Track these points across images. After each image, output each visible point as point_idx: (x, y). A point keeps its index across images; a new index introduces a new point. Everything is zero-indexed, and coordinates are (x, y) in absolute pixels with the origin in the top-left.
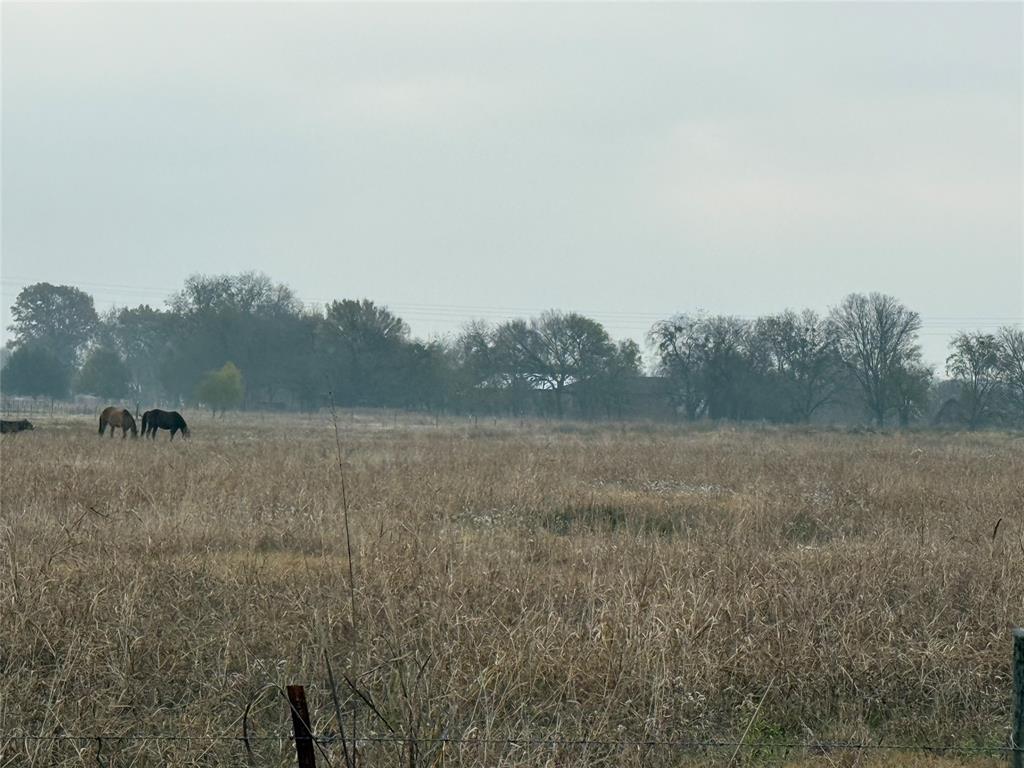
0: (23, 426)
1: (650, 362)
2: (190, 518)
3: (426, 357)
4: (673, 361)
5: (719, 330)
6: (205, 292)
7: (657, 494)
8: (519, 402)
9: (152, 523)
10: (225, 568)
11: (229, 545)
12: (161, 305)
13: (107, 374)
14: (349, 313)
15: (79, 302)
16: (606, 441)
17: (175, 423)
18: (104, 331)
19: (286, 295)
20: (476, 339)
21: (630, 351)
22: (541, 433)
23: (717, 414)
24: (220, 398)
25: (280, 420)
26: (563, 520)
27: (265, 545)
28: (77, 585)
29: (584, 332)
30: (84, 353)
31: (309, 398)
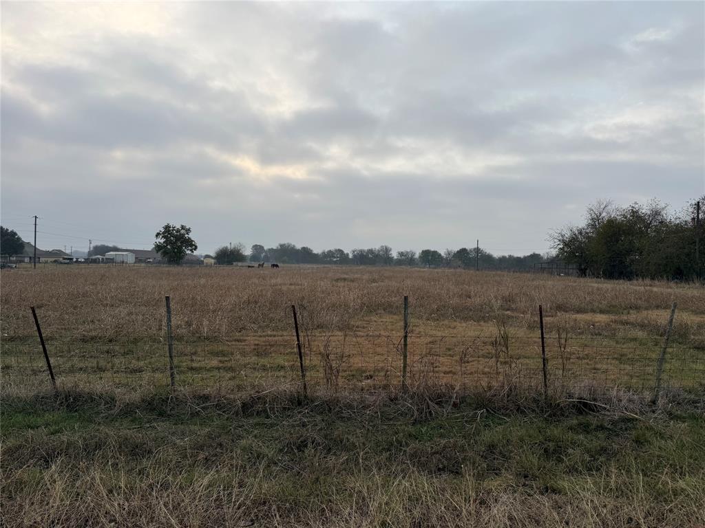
0: (253, 267)
1: (351, 256)
2: (279, 281)
3: (316, 255)
4: (354, 256)
5: (361, 251)
6: (281, 246)
7: (351, 276)
8: (331, 262)
9: (273, 281)
10: (284, 288)
11: (285, 284)
12: (275, 248)
13: (267, 259)
14: (304, 249)
15: (262, 247)
16: (344, 268)
17: (277, 266)
18: (266, 252)
19: (294, 246)
20: (324, 253)
21: (348, 254)
22: (334, 267)
23: (361, 264)
24: (284, 262)
25: (293, 265)
26: (337, 280)
27: (291, 284)
28: (261, 291)
29: (340, 251)
30: (263, 255)
31: (298, 262)
